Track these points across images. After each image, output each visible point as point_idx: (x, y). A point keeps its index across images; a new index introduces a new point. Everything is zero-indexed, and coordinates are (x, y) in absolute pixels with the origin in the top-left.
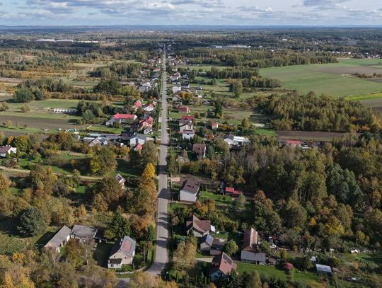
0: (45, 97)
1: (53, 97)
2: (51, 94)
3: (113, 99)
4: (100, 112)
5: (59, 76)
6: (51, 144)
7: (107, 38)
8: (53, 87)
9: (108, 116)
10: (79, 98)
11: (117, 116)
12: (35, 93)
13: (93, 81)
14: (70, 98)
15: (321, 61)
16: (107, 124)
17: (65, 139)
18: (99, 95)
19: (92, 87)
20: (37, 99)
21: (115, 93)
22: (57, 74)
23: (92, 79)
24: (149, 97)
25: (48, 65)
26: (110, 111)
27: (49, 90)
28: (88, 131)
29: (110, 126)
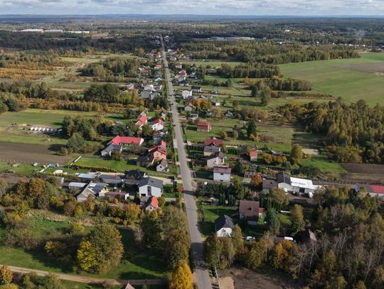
0: (21, 107)
1: (33, 107)
2: (30, 101)
3: (109, 109)
4: (93, 133)
5: (44, 74)
6: (17, 199)
7: (99, 29)
8: (33, 91)
9: (104, 138)
10: (65, 108)
11: (116, 140)
12: (7, 103)
13: (84, 81)
14: (54, 108)
15: (342, 55)
16: (103, 153)
17: (39, 190)
18: (91, 104)
19: (82, 90)
20: (11, 110)
21: (111, 101)
22: (42, 72)
23: (83, 78)
24: (155, 106)
25: (32, 61)
26: (106, 131)
27: (28, 95)
28: (75, 168)
29: (107, 157)
